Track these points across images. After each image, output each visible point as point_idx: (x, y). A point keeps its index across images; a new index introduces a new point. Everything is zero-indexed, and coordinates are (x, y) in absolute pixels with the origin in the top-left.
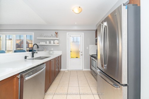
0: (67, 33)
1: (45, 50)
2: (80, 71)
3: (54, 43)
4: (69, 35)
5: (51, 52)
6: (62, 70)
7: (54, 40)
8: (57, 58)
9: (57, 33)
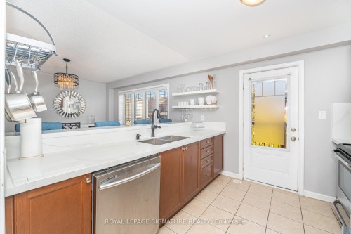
0: (241, 73)
1: (186, 120)
2: (286, 191)
3: (205, 104)
4: (247, 77)
5: (198, 125)
6: (224, 173)
7: (205, 95)
8: (206, 141)
9: (211, 78)
